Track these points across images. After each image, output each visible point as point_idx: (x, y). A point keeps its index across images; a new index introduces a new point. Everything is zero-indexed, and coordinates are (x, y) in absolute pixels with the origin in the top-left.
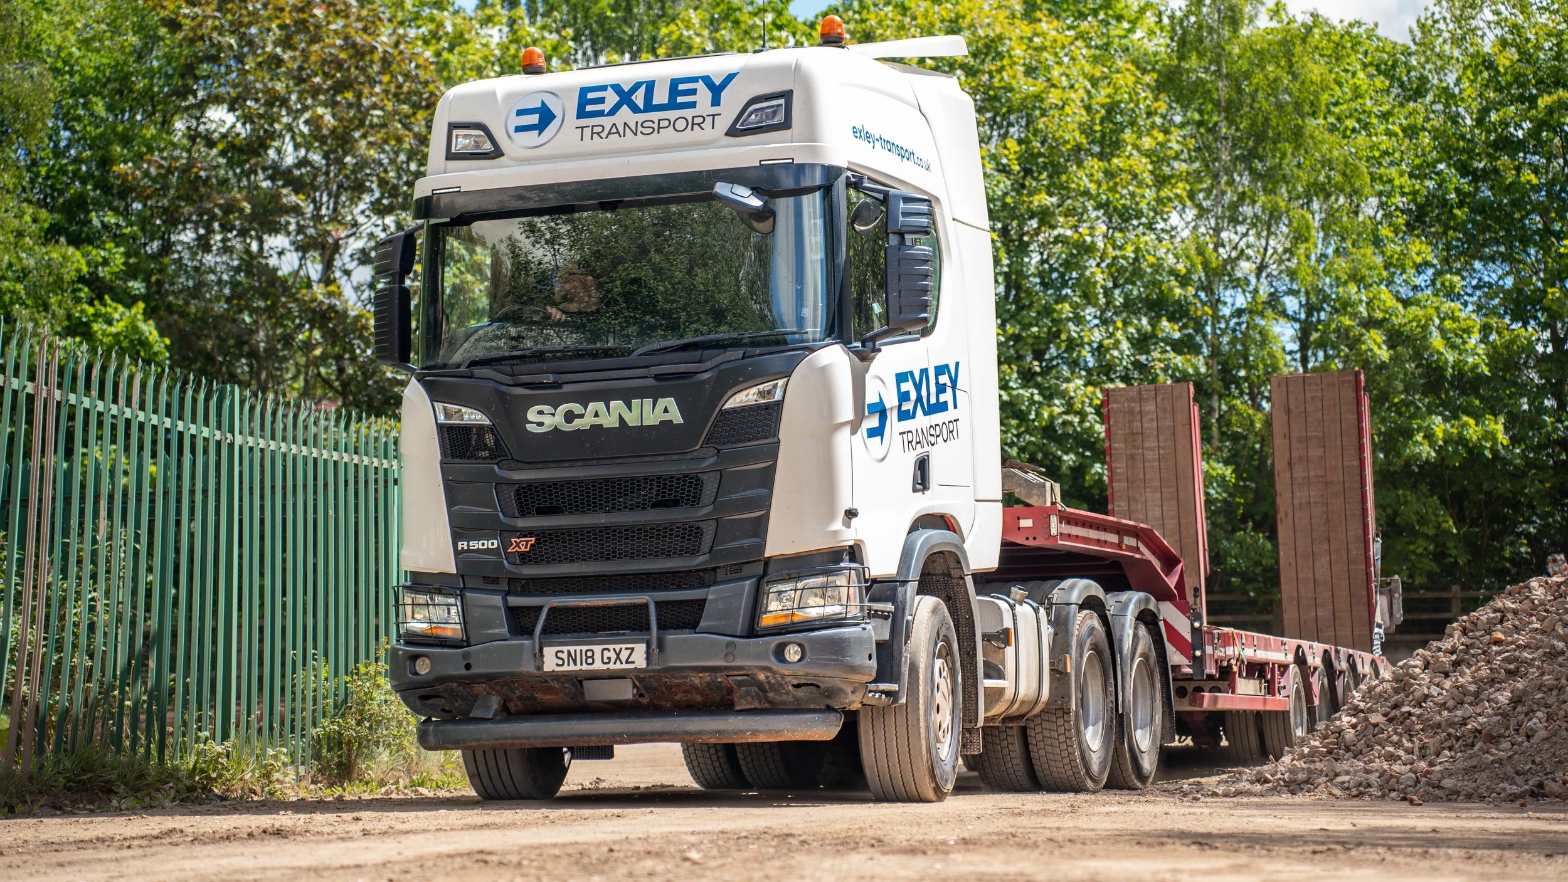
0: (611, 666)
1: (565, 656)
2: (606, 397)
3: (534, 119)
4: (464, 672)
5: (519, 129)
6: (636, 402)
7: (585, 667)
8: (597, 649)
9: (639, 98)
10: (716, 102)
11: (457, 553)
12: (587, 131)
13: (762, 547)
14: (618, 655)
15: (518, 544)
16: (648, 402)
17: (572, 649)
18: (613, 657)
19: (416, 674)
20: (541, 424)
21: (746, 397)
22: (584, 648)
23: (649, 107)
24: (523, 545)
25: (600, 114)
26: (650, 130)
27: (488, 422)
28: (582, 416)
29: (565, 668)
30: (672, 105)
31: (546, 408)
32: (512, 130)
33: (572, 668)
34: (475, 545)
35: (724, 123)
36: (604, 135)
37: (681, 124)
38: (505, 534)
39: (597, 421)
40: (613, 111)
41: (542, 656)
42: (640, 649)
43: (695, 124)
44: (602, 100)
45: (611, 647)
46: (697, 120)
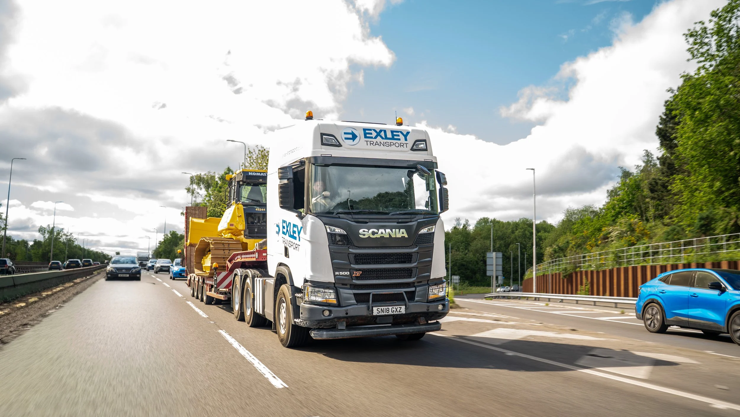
0: (394, 313)
1: (380, 310)
2: (385, 227)
3: (350, 136)
4: (345, 315)
5: (346, 139)
6: (394, 230)
7: (386, 314)
8: (390, 308)
9: (382, 134)
10: (406, 140)
11: (335, 276)
12: (369, 143)
13: (429, 276)
14: (396, 309)
15: (356, 274)
16: (397, 230)
17: (382, 308)
19: (324, 316)
20: (364, 235)
21: (424, 231)
22: (386, 308)
23: (386, 138)
24: (358, 274)
25: (372, 138)
26: (388, 145)
27: (346, 233)
28: (377, 233)
29: (380, 314)
30: (393, 138)
31: (366, 230)
32: (344, 139)
33: (382, 314)
34: (341, 273)
35: (410, 146)
36: (374, 144)
37: (397, 145)
38: (351, 270)
39: (382, 235)
40: (376, 138)
41: (373, 310)
42: (403, 307)
43: (401, 145)
44: (371, 134)
45: (394, 307)
46: (402, 144)
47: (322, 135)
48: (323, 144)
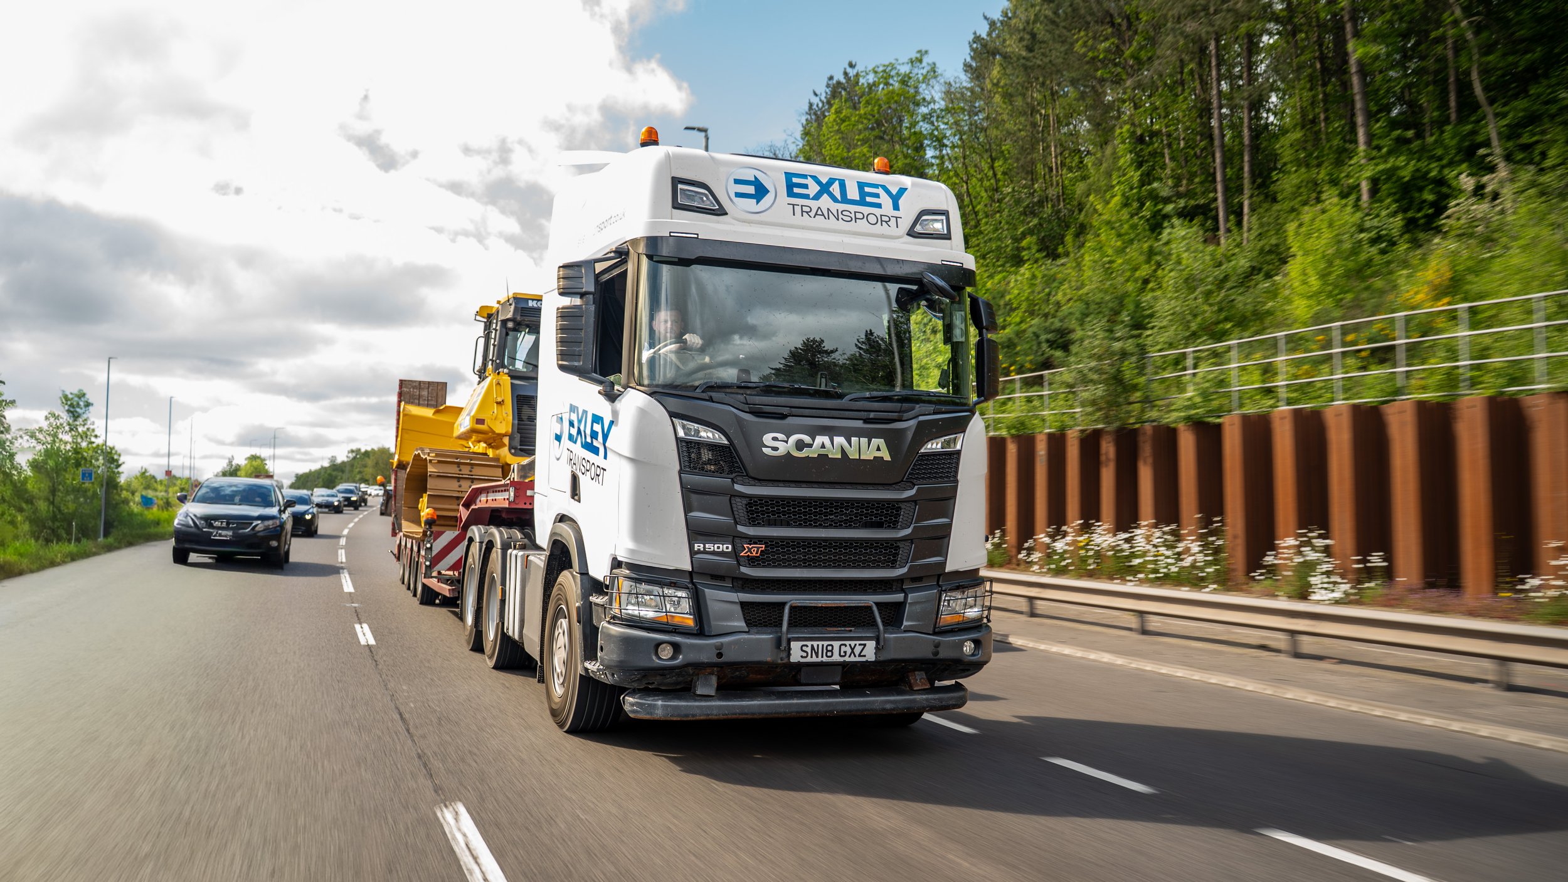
0: (847, 659)
1: (809, 650)
2: (830, 432)
3: (751, 190)
4: (716, 660)
5: (738, 195)
6: (854, 440)
7: (825, 659)
8: (836, 644)
9: (835, 189)
10: (896, 207)
11: (693, 553)
12: (798, 209)
13: (944, 564)
14: (853, 649)
15: (750, 550)
16: (864, 440)
17: (815, 644)
18: (849, 651)
19: (660, 658)
20: (775, 449)
21: (934, 446)
22: (826, 643)
23: (845, 200)
24: (755, 550)
25: (806, 197)
26: (849, 219)
27: (726, 442)
28: (810, 446)
29: (808, 659)
30: (862, 202)
31: (781, 436)
32: (733, 196)
33: (814, 659)
34: (710, 547)
35: (905, 224)
36: (812, 214)
37: (872, 219)
38: (737, 540)
39: (823, 451)
40: (817, 197)
41: (790, 649)
42: (871, 645)
43: (883, 220)
44: (806, 186)
45: (847, 643)
46: (884, 218)
47: (676, 181)
48: (676, 206)
